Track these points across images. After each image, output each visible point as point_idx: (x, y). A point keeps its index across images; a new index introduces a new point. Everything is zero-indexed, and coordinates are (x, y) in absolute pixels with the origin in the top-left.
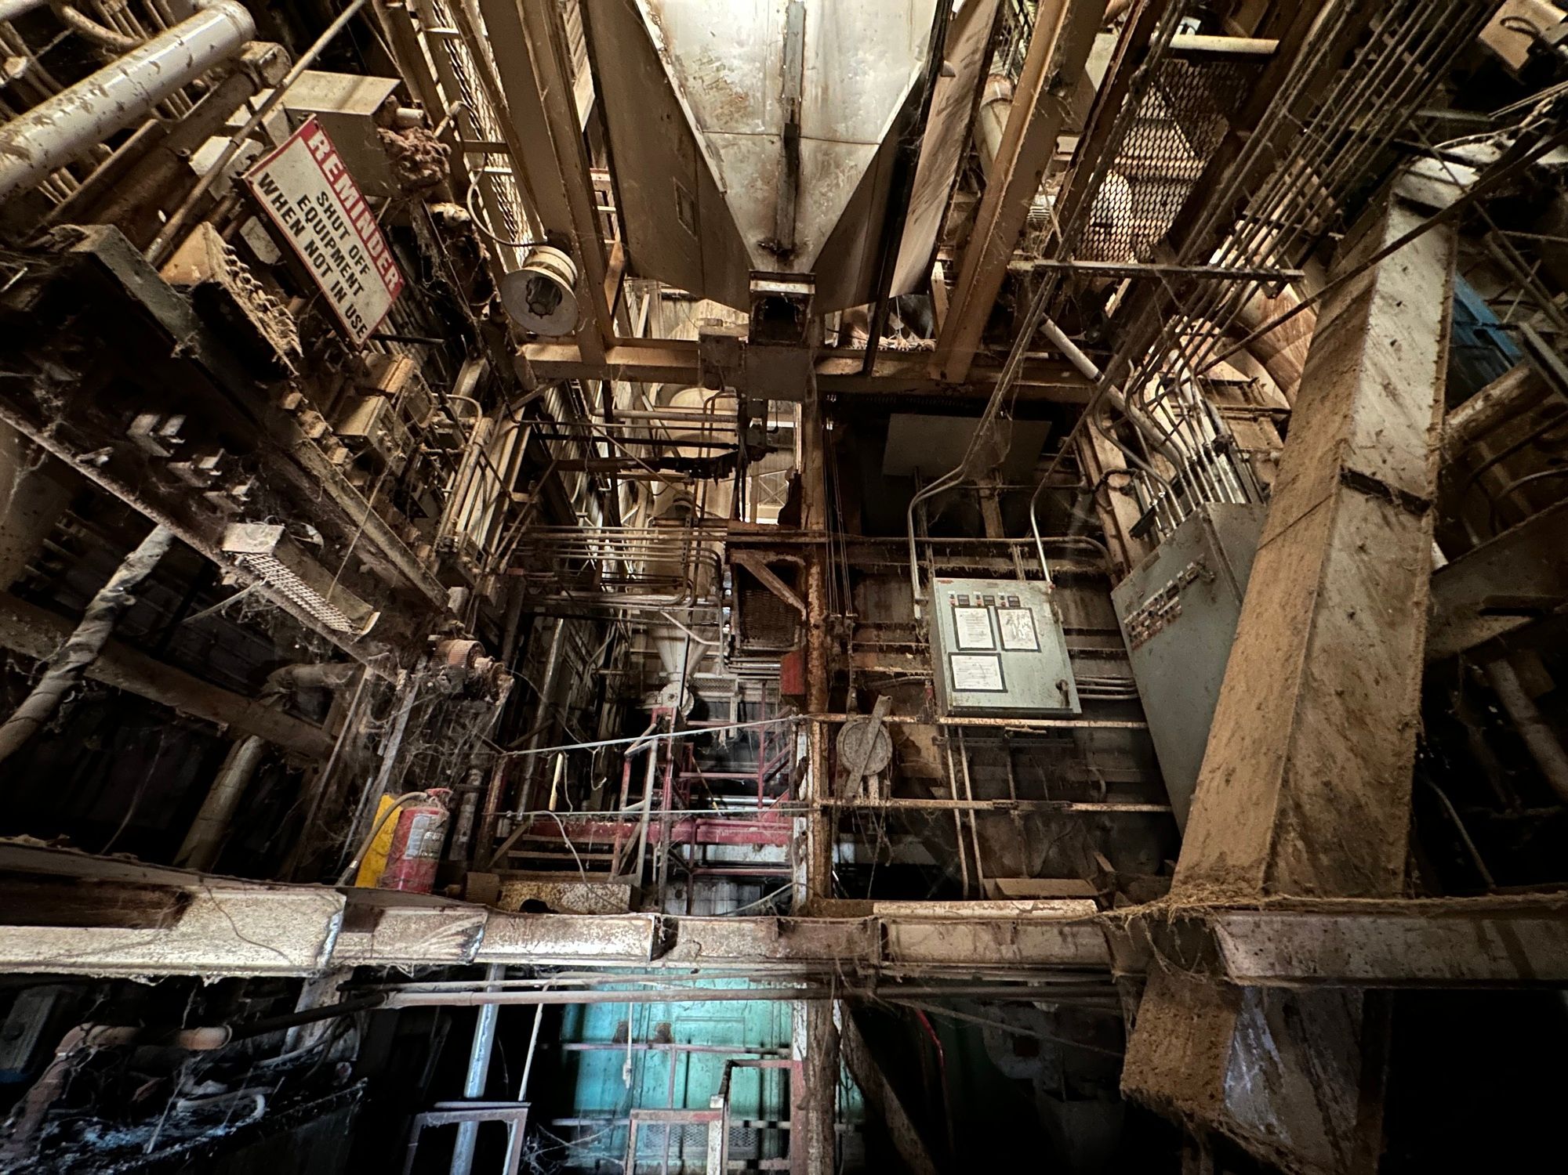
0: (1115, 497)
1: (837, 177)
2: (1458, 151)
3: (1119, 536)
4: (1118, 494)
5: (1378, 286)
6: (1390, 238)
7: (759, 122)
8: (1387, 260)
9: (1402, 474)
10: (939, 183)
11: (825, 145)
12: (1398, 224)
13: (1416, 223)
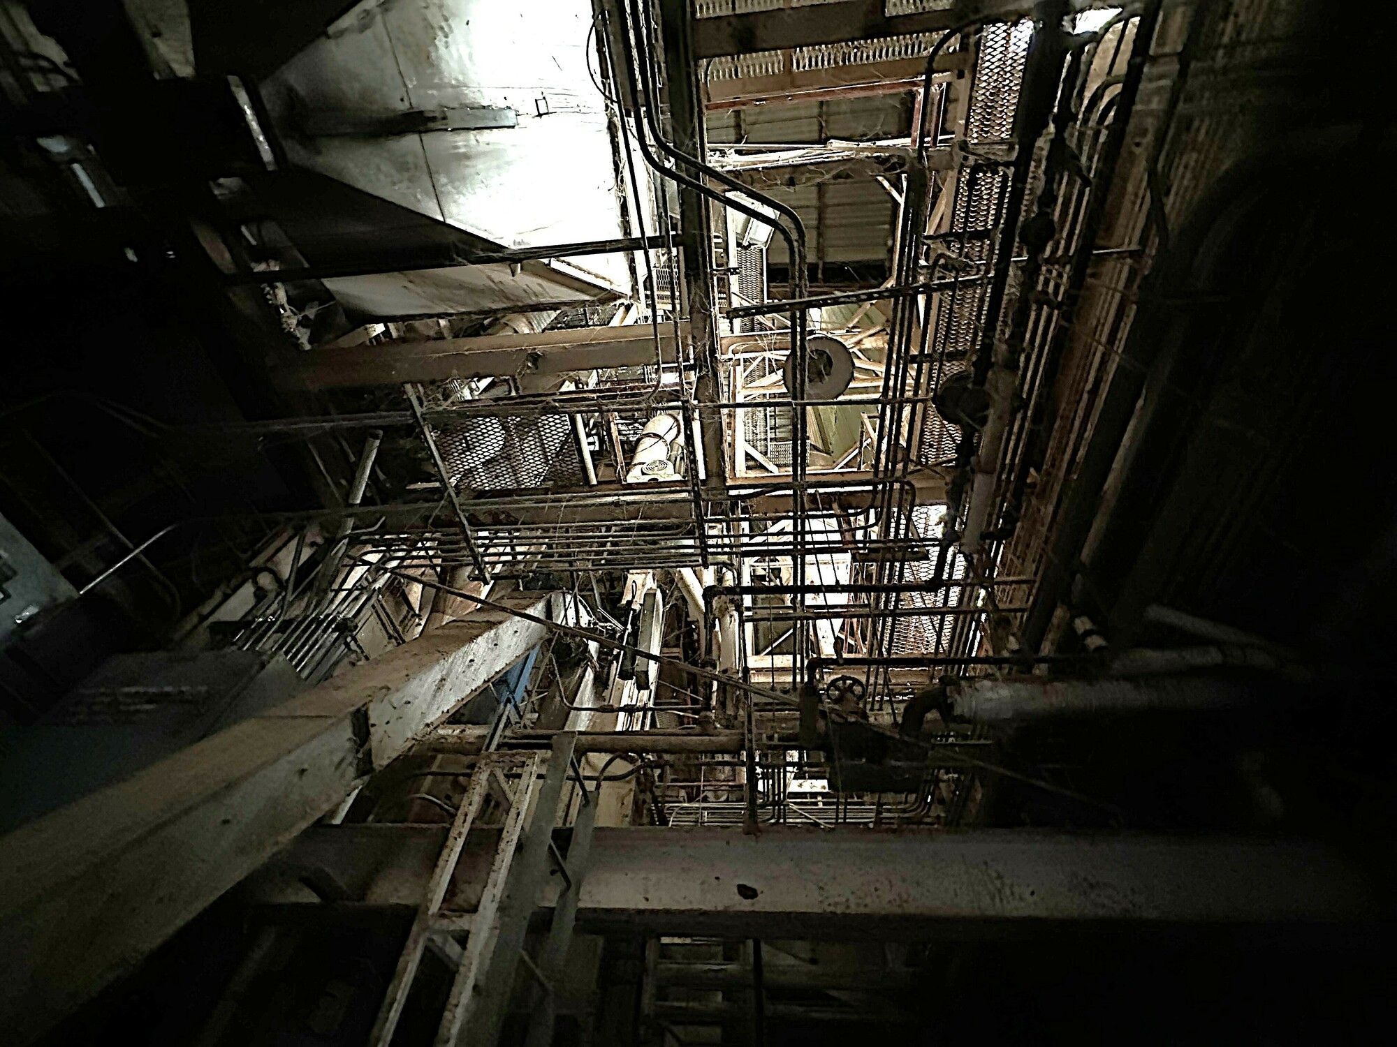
0: (248, 590)
1: (401, 182)
2: (581, 607)
3: (203, 618)
4: (252, 590)
5: (500, 626)
6: (530, 611)
7: (415, 83)
8: (517, 618)
9: (386, 739)
10: (443, 300)
11: (422, 162)
12: (537, 610)
13: (542, 617)
